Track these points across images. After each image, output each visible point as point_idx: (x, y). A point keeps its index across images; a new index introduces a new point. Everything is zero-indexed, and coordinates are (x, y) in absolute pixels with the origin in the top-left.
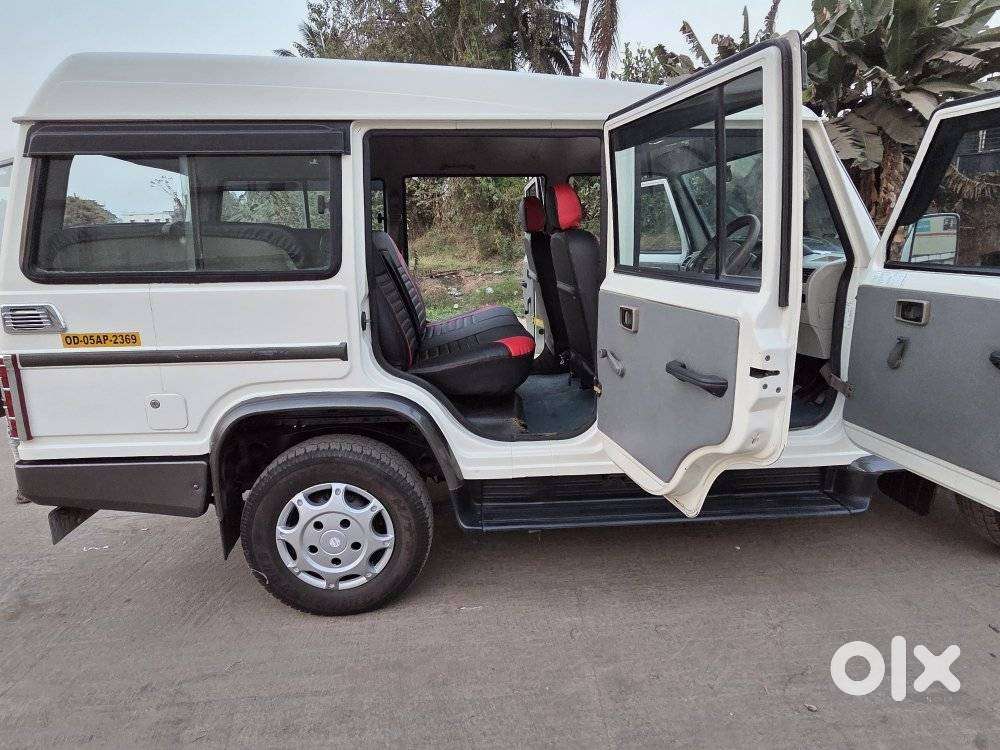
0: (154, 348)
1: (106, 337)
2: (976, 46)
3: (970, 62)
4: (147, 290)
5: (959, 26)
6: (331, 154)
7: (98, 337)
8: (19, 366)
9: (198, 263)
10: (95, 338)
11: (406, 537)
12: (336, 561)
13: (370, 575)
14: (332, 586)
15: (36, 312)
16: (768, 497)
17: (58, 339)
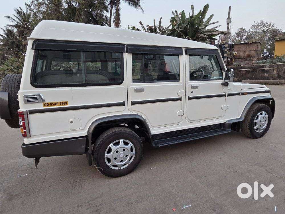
0: (72, 106)
1: (57, 103)
2: (206, 33)
3: (205, 36)
4: (71, 89)
5: (203, 28)
6: (121, 52)
7: (55, 103)
8: (28, 114)
9: (86, 81)
10: (54, 104)
11: (139, 152)
12: (122, 161)
13: (129, 164)
14: (120, 168)
15: (35, 96)
16: (212, 131)
17: (42, 104)
